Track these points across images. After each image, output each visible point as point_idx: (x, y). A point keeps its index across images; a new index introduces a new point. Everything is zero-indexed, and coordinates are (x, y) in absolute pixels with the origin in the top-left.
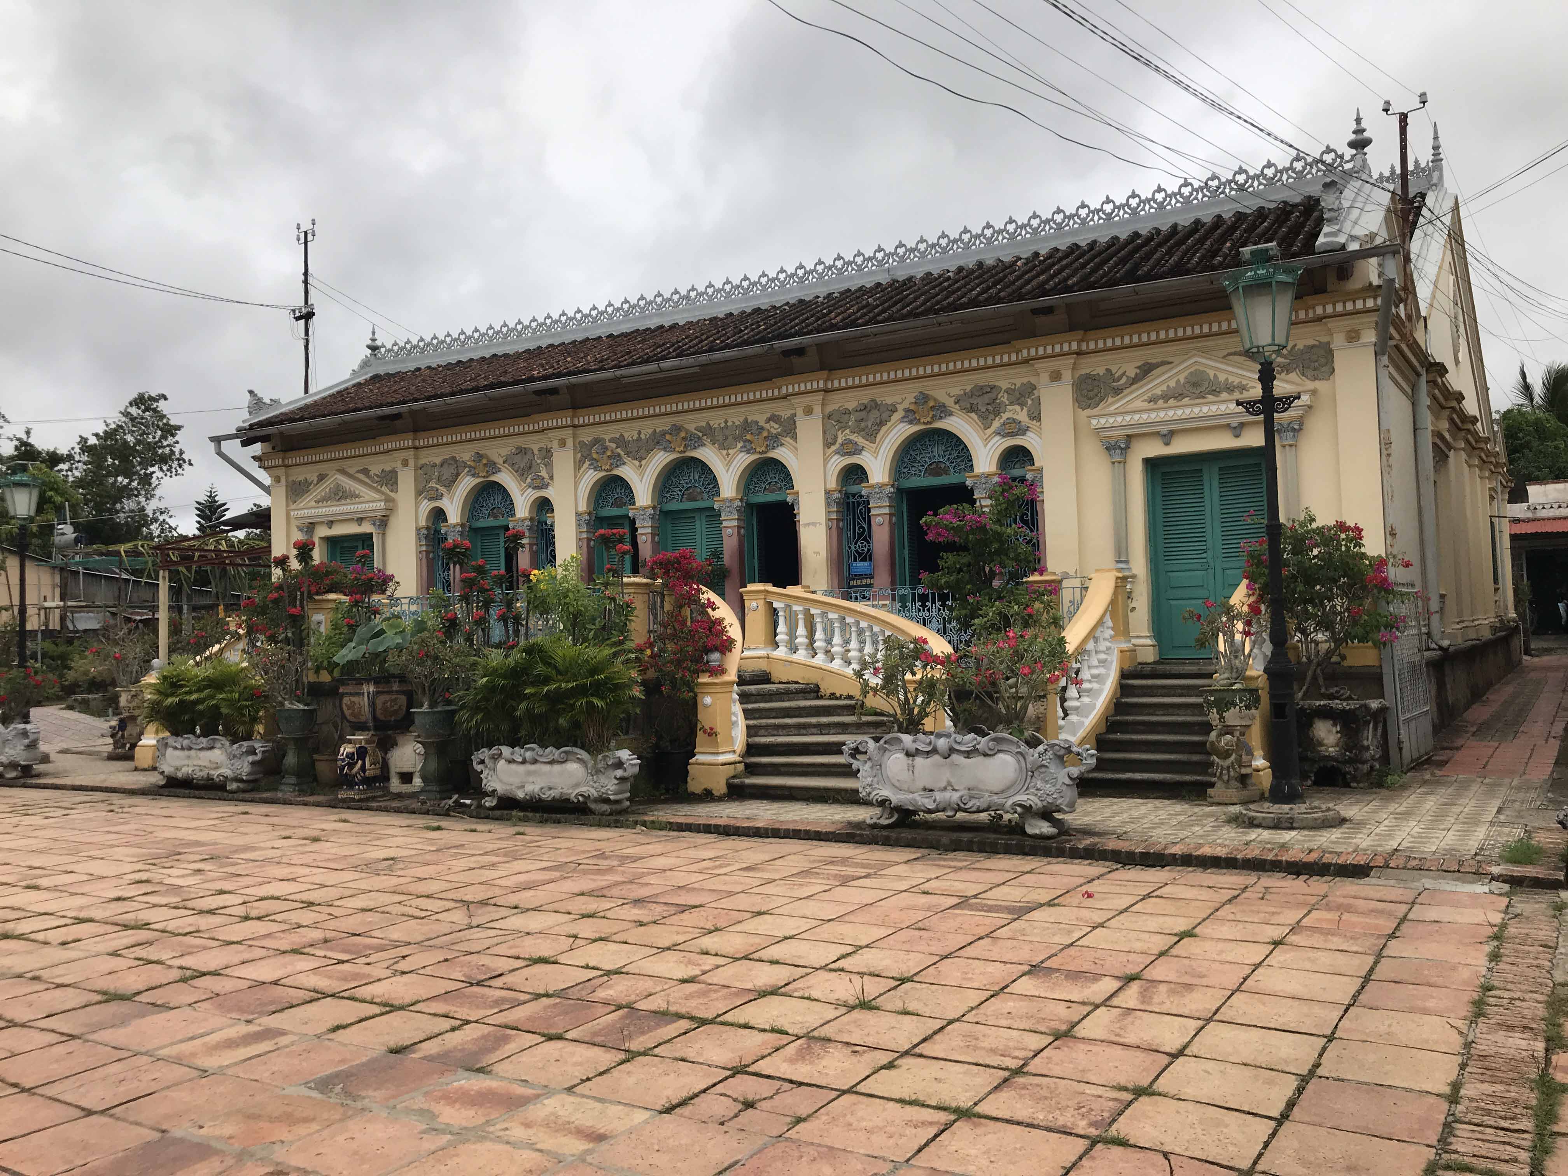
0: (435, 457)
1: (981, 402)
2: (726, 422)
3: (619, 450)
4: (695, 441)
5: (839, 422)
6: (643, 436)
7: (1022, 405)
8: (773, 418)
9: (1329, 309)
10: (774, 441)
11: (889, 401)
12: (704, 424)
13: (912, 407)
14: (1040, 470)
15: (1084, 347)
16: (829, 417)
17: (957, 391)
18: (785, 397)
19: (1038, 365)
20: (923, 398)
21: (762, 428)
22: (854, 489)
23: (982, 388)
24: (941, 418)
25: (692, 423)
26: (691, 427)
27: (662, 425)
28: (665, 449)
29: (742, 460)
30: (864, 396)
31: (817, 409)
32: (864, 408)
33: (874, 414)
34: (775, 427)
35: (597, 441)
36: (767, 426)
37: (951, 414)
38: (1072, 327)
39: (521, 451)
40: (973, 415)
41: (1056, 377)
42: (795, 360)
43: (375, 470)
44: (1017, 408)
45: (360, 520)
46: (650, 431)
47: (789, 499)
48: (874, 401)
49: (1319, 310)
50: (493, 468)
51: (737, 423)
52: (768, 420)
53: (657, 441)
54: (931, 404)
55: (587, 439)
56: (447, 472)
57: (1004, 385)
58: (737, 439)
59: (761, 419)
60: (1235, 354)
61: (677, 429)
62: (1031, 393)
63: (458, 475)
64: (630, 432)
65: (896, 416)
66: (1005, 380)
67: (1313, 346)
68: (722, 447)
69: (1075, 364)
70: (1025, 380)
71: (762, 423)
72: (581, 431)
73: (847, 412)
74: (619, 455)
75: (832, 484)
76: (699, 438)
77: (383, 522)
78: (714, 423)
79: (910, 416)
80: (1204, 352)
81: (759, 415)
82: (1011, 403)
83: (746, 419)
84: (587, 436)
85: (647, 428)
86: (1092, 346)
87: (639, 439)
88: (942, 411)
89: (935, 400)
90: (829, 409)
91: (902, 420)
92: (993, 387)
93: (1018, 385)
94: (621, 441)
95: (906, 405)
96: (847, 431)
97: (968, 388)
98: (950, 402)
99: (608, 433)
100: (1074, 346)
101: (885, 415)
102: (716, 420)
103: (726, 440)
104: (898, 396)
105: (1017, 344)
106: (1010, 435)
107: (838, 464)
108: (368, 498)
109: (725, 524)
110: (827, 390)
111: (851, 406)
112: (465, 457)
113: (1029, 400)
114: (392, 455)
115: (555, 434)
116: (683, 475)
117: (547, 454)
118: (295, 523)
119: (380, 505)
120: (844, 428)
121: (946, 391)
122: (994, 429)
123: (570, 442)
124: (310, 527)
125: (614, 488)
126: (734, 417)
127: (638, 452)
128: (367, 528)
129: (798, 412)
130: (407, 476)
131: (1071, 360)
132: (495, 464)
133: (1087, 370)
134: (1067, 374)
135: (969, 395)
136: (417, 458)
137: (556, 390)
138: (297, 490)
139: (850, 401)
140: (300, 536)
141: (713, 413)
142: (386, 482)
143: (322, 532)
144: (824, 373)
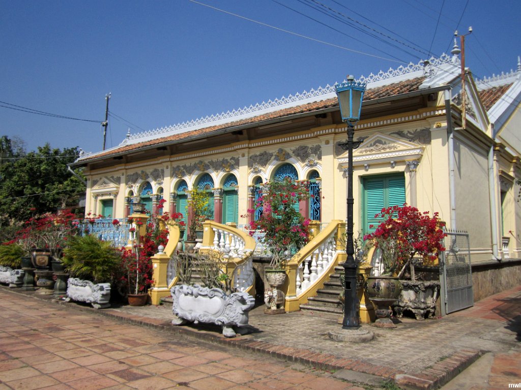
0: (131, 172)
1: (301, 152)
3: (184, 170)
4: (207, 167)
5: (254, 160)
6: (192, 165)
7: (316, 154)
8: (233, 158)
9: (428, 114)
10: (232, 167)
11: (271, 152)
12: (210, 160)
13: (278, 154)
14: (321, 180)
15: (337, 131)
16: (250, 158)
17: (293, 148)
18: (236, 150)
19: (321, 138)
20: (281, 151)
21: (228, 162)
22: (258, 186)
23: (302, 147)
24: (288, 159)
25: (207, 160)
26: (206, 162)
27: (197, 160)
28: (198, 170)
29: (222, 174)
30: (262, 150)
31: (246, 155)
32: (261, 155)
33: (265, 157)
34: (233, 162)
35: (178, 167)
36: (231, 161)
37: (291, 157)
38: (334, 122)
39: (156, 170)
40: (299, 158)
41: (327, 142)
42: (239, 136)
43: (115, 177)
44: (314, 155)
45: (110, 194)
47: (236, 189)
48: (265, 152)
49: (424, 115)
51: (221, 160)
52: (231, 159)
53: (196, 167)
54: (284, 153)
55: (175, 166)
56: (134, 177)
57: (310, 146)
58: (221, 166)
59: (229, 159)
60: (393, 133)
61: (201, 162)
62: (319, 149)
63: (137, 179)
64: (188, 163)
65: (273, 157)
66: (310, 144)
67: (424, 130)
68: (216, 169)
69: (334, 138)
70: (317, 144)
71: (229, 160)
72: (173, 163)
73: (256, 156)
74: (184, 172)
75: (250, 183)
77: (116, 195)
79: (277, 158)
80: (382, 132)
81: (228, 157)
82: (312, 153)
83: (224, 159)
85: (193, 162)
86: (340, 130)
88: (288, 156)
89: (285, 151)
90: (251, 155)
91: (275, 159)
92: (306, 147)
93: (315, 146)
94: (185, 167)
95: (275, 154)
97: (297, 147)
98: (291, 153)
99: (181, 164)
100: (333, 130)
101: (269, 158)
102: (214, 159)
103: (217, 167)
104: (273, 150)
105: (313, 129)
106: (311, 166)
107: (252, 176)
108: (112, 187)
109: (215, 198)
110: (249, 148)
111: (258, 154)
112: (140, 172)
113: (318, 152)
114: (120, 171)
115: (164, 163)
116: (205, 178)
117: (163, 171)
118: (92, 194)
119: (115, 189)
120: (255, 162)
121: (289, 148)
122: (306, 163)
123: (169, 167)
124: (96, 196)
125: (182, 184)
126: (220, 158)
127: (190, 171)
128: (112, 197)
129: (240, 156)
130: (123, 178)
131: (332, 136)
132: (147, 175)
133: (339, 140)
134: (331, 142)
135: (298, 150)
136: (126, 173)
137: (164, 148)
138: (94, 183)
139: (258, 152)
140: (93, 199)
141: (213, 156)
142: (118, 181)
143: (100, 198)
144: (248, 141)
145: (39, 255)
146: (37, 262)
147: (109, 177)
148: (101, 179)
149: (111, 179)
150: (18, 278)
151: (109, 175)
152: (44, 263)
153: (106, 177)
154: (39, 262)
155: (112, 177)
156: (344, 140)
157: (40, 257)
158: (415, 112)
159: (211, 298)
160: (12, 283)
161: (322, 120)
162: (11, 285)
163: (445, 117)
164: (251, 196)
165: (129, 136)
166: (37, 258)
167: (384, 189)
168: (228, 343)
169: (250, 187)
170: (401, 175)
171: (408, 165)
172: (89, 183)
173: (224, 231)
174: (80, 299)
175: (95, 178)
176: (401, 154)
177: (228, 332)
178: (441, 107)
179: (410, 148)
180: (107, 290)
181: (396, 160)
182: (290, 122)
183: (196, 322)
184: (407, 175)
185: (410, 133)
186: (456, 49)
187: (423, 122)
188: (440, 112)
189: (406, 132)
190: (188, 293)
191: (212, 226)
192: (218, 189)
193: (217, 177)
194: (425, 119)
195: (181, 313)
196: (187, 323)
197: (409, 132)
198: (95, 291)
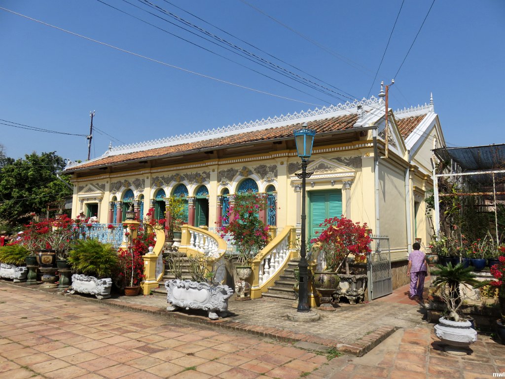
0: (115, 181)
1: (261, 170)
2: (192, 173)
3: (163, 181)
4: (182, 179)
5: (222, 175)
6: (169, 177)
7: (273, 172)
8: (204, 173)
9: (360, 146)
10: (204, 180)
11: (236, 169)
12: (185, 174)
13: (242, 171)
14: (276, 193)
15: (290, 155)
16: (220, 173)
17: (255, 167)
18: (207, 166)
19: (277, 159)
20: (245, 168)
21: (201, 175)
22: (225, 196)
23: (262, 166)
24: (250, 175)
25: (182, 173)
26: (182, 175)
27: (174, 173)
28: (174, 181)
29: (195, 185)
30: (229, 167)
31: (216, 170)
32: (229, 171)
33: (232, 172)
34: (204, 176)
35: (157, 178)
36: (203, 175)
37: (253, 173)
38: (287, 148)
39: (137, 180)
40: (259, 174)
41: (282, 163)
42: (210, 155)
43: (100, 184)
44: (272, 173)
45: (95, 199)
47: (207, 198)
48: (232, 169)
49: (357, 146)
50: (129, 184)
51: (194, 174)
52: (203, 173)
53: (172, 178)
54: (247, 170)
55: (155, 177)
56: (118, 185)
58: (195, 178)
59: (201, 173)
60: (333, 159)
61: (178, 175)
62: (275, 169)
63: (121, 186)
64: (166, 175)
65: (238, 173)
66: (269, 164)
67: (357, 157)
68: (190, 181)
69: (288, 160)
70: (274, 164)
71: (201, 174)
72: (152, 174)
73: (224, 172)
74: (162, 182)
75: (219, 194)
76: (184, 178)
77: (101, 200)
78: (188, 173)
79: (241, 174)
80: (324, 158)
81: (200, 171)
82: (270, 171)
83: (197, 172)
84: (154, 176)
85: (170, 174)
86: (292, 154)
88: (250, 172)
89: (248, 169)
90: (219, 171)
91: (239, 175)
92: (265, 166)
93: (272, 165)
94: (163, 178)
95: (240, 170)
97: (258, 166)
98: (253, 170)
99: (160, 175)
100: (287, 154)
101: (235, 173)
102: (189, 172)
103: (191, 179)
104: (239, 167)
105: (271, 153)
106: (269, 181)
107: (221, 188)
108: (97, 193)
109: (189, 205)
110: (219, 165)
111: (226, 170)
112: (123, 181)
113: (274, 171)
114: (105, 180)
115: (146, 175)
116: (180, 189)
117: (144, 181)
118: (78, 199)
119: (100, 195)
120: (223, 177)
121: (252, 166)
122: (265, 179)
123: (150, 177)
124: (82, 200)
125: (161, 192)
126: (194, 172)
127: (167, 181)
128: (97, 201)
129: (211, 171)
130: (107, 186)
131: (286, 158)
133: (292, 162)
134: (285, 163)
135: (258, 168)
136: (111, 181)
137: (145, 162)
138: (80, 189)
139: (225, 168)
140: (79, 203)
141: (188, 170)
142: (103, 188)
143: (85, 202)
144: (217, 159)
145: (44, 255)
146: (43, 261)
147: (94, 184)
148: (86, 185)
149: (96, 186)
150: (22, 274)
151: (95, 183)
152: (48, 262)
153: (92, 184)
154: (45, 260)
155: (98, 184)
156: (295, 162)
157: (45, 256)
158: (350, 144)
159: (199, 290)
160: (16, 279)
161: (278, 146)
162: (15, 281)
163: (373, 149)
164: (219, 204)
165: (110, 148)
166: (43, 258)
167: (326, 203)
168: (213, 324)
169: (218, 196)
170: (338, 192)
171: (345, 184)
172: (75, 189)
173: (199, 234)
174: (85, 291)
175: (81, 184)
176: (339, 175)
177: (213, 315)
178: (369, 141)
179: (345, 171)
180: (109, 284)
181: (335, 180)
182: (253, 146)
183: (187, 308)
184: (343, 192)
185: (347, 159)
186: (382, 93)
187: (356, 151)
188: (369, 145)
189: (343, 158)
190: (181, 286)
191: (189, 229)
192: (192, 197)
193: (191, 188)
194: (357, 149)
195: (174, 302)
196: (179, 309)
197: (345, 159)
198: (98, 285)
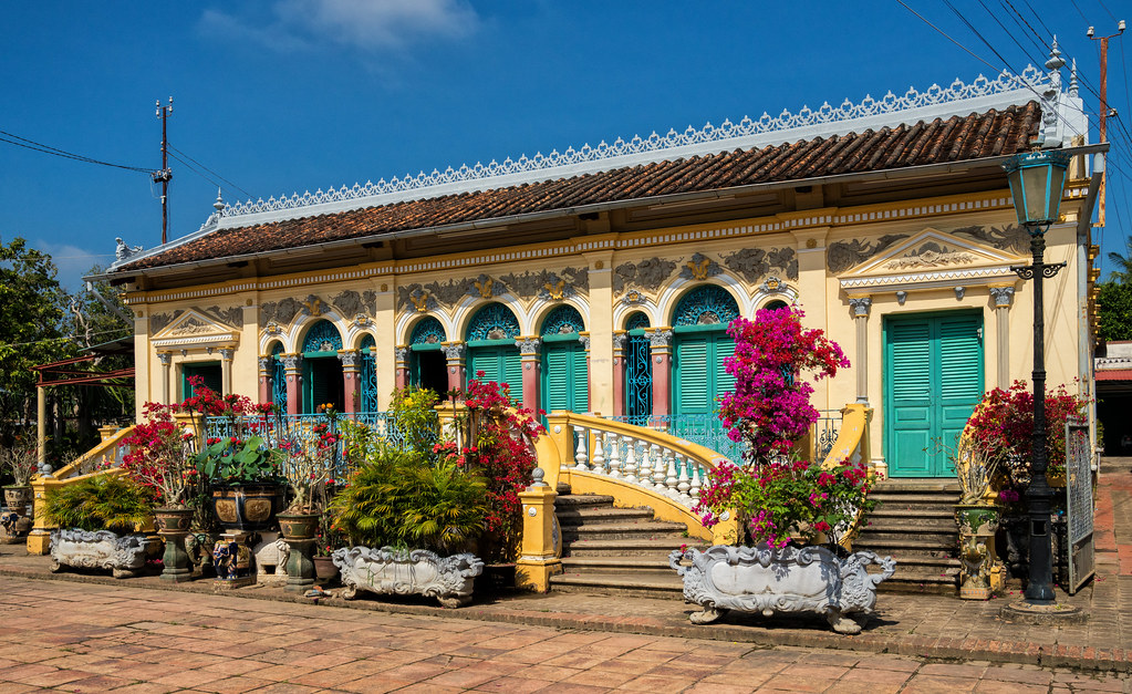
0: (275, 297)
1: (746, 263)
2: (527, 273)
3: (433, 295)
4: (499, 288)
5: (625, 275)
6: (454, 284)
7: (782, 267)
8: (568, 271)
10: (569, 290)
11: (669, 259)
12: (508, 275)
13: (690, 265)
15: (836, 221)
16: (618, 270)
17: (727, 253)
18: (580, 254)
19: (797, 234)
20: (699, 258)
21: (559, 279)
22: (637, 332)
23: (749, 251)
24: (714, 275)
25: (498, 274)
26: (497, 277)
27: (471, 274)
28: (475, 295)
29: (540, 306)
31: (607, 264)
32: (647, 265)
33: (656, 270)
35: (414, 287)
36: (563, 277)
37: (722, 272)
38: (826, 205)
39: (349, 294)
40: (741, 273)
41: (812, 244)
42: (589, 223)
43: (224, 308)
44: (778, 269)
45: (211, 350)
46: (461, 280)
47: (581, 339)
48: (656, 259)
50: (324, 307)
51: (537, 274)
52: (564, 273)
53: (467, 288)
54: (705, 263)
55: (405, 285)
56: (285, 311)
57: (768, 249)
58: (537, 287)
59: (558, 272)
60: (961, 231)
61: (484, 278)
62: (790, 257)
63: (294, 313)
64: (443, 279)
65: (675, 273)
66: (769, 245)
68: (523, 295)
69: (828, 235)
70: (785, 247)
71: (559, 275)
72: (400, 278)
73: (632, 267)
74: (434, 300)
75: (618, 327)
76: (504, 286)
77: (230, 353)
78: (517, 274)
79: (687, 273)
80: (936, 227)
81: (556, 268)
82: (773, 266)
83: (545, 271)
84: (405, 282)
85: (458, 277)
86: (843, 220)
87: (451, 285)
88: (715, 269)
89: (710, 260)
90: (618, 264)
91: (681, 275)
92: (758, 251)
93: (780, 249)
94: (434, 288)
95: (684, 263)
96: (633, 283)
97: (737, 251)
98: (722, 262)
99: (424, 280)
100: (829, 219)
101: (666, 271)
102: (519, 271)
103: (526, 288)
104: (682, 256)
105: (781, 216)
106: (771, 292)
107: (624, 311)
108: (217, 332)
109: (524, 359)
110: (616, 250)
111: (637, 262)
112: (302, 299)
113: (788, 263)
115: (379, 279)
117: (371, 296)
118: (155, 351)
119: (230, 337)
120: (629, 281)
121: (717, 253)
122: (761, 284)
123: (391, 287)
124: (167, 355)
125: (427, 326)
126: (536, 269)
127: (451, 296)
128: (217, 356)
129: (592, 266)
130: (250, 312)
131: (825, 231)
132: (326, 305)
133: (839, 240)
134: (821, 242)
135: (739, 256)
136: (259, 298)
137: (381, 244)
138: (157, 324)
139: (636, 258)
140: (157, 363)
141: (516, 265)
142: (236, 317)
143: (177, 359)
144: (612, 235)
149: (212, 313)
151: (205, 305)
153: (197, 310)
156: (849, 241)
164: (620, 355)
165: (219, 208)
167: (931, 341)
169: (615, 335)
170: (976, 316)
171: (994, 298)
172: (141, 323)
175: (159, 310)
176: (980, 273)
178: (1074, 183)
179: (999, 262)
181: (969, 284)
184: (990, 317)
185: (997, 232)
188: (1076, 193)
189: (987, 229)
191: (571, 422)
192: (531, 339)
